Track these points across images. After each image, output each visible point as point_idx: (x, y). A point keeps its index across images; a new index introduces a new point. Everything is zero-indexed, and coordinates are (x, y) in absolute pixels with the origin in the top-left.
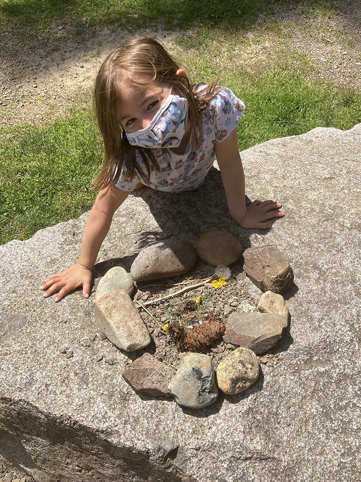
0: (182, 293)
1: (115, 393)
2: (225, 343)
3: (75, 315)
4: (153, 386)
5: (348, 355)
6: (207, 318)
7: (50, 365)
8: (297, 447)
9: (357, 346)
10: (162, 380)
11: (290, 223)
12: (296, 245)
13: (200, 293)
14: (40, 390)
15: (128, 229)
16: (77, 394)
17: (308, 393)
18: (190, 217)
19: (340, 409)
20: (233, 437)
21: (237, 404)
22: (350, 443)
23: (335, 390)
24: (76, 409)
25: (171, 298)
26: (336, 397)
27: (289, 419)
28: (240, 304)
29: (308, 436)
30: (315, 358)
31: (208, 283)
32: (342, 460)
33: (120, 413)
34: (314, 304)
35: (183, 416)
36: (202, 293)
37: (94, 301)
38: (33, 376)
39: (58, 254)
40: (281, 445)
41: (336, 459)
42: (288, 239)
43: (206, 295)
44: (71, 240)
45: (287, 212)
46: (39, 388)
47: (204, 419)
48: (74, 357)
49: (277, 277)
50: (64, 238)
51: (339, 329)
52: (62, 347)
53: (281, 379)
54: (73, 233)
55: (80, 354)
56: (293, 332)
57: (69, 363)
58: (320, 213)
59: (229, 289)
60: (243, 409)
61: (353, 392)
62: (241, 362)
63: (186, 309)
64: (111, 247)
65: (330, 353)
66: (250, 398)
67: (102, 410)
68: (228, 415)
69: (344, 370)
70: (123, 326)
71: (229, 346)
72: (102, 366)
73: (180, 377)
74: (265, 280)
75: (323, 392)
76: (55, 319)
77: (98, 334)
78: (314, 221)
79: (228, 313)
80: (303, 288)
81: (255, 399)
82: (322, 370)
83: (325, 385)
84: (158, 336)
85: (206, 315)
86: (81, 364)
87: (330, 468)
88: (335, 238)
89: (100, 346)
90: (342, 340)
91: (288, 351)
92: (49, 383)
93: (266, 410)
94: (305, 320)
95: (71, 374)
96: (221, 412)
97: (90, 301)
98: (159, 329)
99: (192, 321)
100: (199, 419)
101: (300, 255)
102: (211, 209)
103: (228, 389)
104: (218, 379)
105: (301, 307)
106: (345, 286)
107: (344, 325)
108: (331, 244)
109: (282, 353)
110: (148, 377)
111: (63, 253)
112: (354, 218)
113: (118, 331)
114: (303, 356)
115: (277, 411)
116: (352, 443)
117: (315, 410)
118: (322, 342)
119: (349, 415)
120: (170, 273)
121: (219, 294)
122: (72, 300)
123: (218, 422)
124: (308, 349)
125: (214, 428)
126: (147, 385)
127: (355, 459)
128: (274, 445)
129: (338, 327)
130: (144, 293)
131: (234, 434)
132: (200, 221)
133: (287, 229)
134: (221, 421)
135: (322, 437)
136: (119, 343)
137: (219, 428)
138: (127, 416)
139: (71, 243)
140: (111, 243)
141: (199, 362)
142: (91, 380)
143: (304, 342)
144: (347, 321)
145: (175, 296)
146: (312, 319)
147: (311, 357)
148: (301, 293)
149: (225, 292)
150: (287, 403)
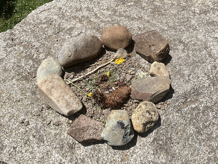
0: (97, 71)
1: (64, 145)
2: (132, 99)
3: (25, 95)
4: (91, 137)
5: (208, 94)
6: (117, 85)
7: (14, 133)
8: (184, 154)
9: (212, 88)
10: (96, 132)
11: (159, 15)
12: (166, 29)
13: (108, 69)
14: (10, 152)
15: (49, 32)
16: (37, 150)
17: (187, 122)
18: (91, 19)
19: (206, 127)
20: (148, 158)
21: (146, 137)
22: (212, 145)
23: (202, 117)
24: (39, 161)
25: (90, 75)
26: (203, 121)
27: (178, 140)
28: (136, 72)
29: (190, 146)
30: (189, 100)
31: (112, 61)
32: (209, 156)
33: (71, 159)
34: (184, 66)
35: (113, 152)
36: (110, 69)
37: (36, 84)
38: (3, 143)
39: (4, 54)
40: (175, 156)
41: (206, 156)
42: (160, 26)
43: (113, 70)
44: (11, 44)
45: (156, 8)
46: (9, 151)
47: (127, 151)
48: (30, 125)
49: (160, 52)
50: (6, 43)
51: (202, 80)
52: (20, 119)
53: (171, 116)
54: (11, 39)
55: (34, 122)
56: (173, 86)
57: (28, 130)
58: (178, 6)
59: (127, 64)
60: (151, 139)
61: (213, 116)
62: (148, 111)
63: (101, 81)
64: (40, 45)
65: (198, 95)
66: (154, 132)
67: (58, 159)
68: (142, 146)
69: (207, 104)
70: (62, 100)
71: (135, 101)
72: (52, 128)
73: (109, 129)
74: (152, 55)
75: (196, 119)
76: (11, 100)
77: (44, 106)
78: (174, 12)
79: (129, 79)
80: (175, 56)
81: (157, 132)
82: (194, 106)
83: (196, 115)
84: (86, 101)
85: (116, 83)
86: (36, 128)
87: (203, 162)
88: (191, 21)
89: (47, 114)
90: (203, 86)
91: (173, 98)
92: (15, 146)
93: (165, 137)
94: (179, 77)
95: (30, 137)
96: (138, 145)
97: (33, 84)
98: (86, 96)
99: (108, 88)
100: (124, 151)
101: (169, 35)
102: (105, 12)
103: (141, 130)
104: (134, 124)
105: (175, 69)
106: (201, 51)
107: (204, 76)
108: (189, 26)
109: (169, 100)
110: (87, 132)
111: (7, 54)
112: (201, 7)
113: (58, 103)
114: (181, 100)
115: (171, 136)
116: (213, 145)
117: (192, 131)
118: (192, 89)
119: (211, 130)
120: (87, 58)
121: (121, 68)
122: (21, 85)
123: (136, 151)
124: (184, 95)
125: (135, 155)
126: (87, 137)
127: (215, 153)
128: (171, 157)
129: (200, 78)
130: (70, 74)
131: (148, 157)
132: (99, 21)
133: (158, 19)
134: (138, 150)
135: (197, 145)
136: (61, 111)
137: (138, 154)
138: (76, 160)
139: (12, 46)
140: (40, 43)
141: (121, 117)
142: (45, 138)
143: (181, 91)
144: (205, 74)
145: (92, 73)
146: (184, 75)
147: (186, 100)
148: (174, 60)
149: (125, 66)
150: (176, 130)
